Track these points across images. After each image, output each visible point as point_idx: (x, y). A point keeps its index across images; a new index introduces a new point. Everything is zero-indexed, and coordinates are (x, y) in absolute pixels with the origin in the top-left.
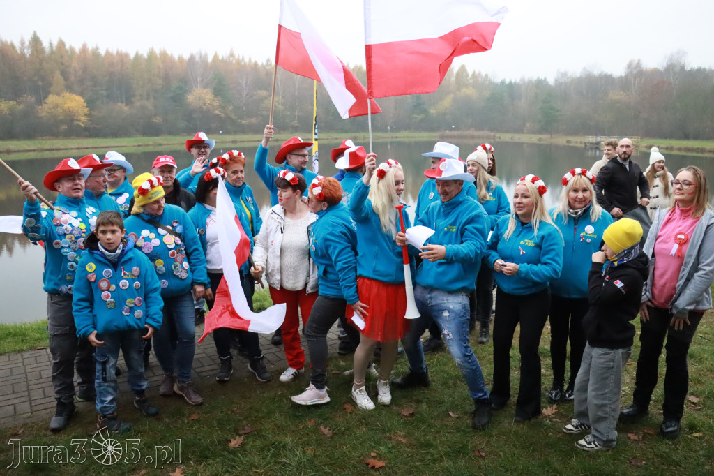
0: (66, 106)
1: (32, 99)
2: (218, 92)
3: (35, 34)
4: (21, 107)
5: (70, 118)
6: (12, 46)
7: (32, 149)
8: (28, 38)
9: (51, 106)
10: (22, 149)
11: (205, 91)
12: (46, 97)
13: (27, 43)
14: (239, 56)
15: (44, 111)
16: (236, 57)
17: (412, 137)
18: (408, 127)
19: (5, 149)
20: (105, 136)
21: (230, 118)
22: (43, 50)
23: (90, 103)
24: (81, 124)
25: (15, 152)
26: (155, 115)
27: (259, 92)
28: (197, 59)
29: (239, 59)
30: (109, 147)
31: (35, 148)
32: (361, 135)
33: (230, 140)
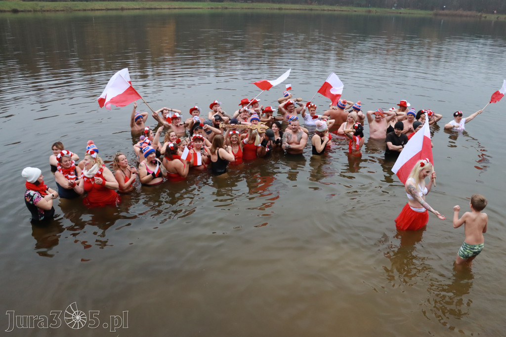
7: (138, 7)
10: (131, 7)
19: (120, 8)
25: (127, 9)
30: (190, 8)
31: (139, 7)
32: (373, 9)
33: (278, 8)
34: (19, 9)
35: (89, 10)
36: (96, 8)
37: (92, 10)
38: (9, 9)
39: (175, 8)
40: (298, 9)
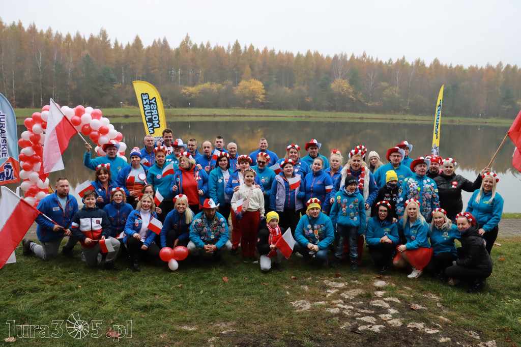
0: (251, 88)
1: (230, 82)
2: (352, 83)
3: (237, 42)
4: (224, 88)
5: (253, 95)
6: (223, 48)
7: (228, 114)
8: (232, 44)
9: (242, 88)
10: (222, 114)
11: (343, 81)
12: (239, 82)
13: (232, 47)
14: (369, 57)
15: (237, 91)
16: (367, 57)
17: (499, 123)
18: (497, 115)
19: (213, 114)
20: (274, 108)
21: (360, 101)
22: (240, 51)
23: (266, 87)
24: (260, 100)
25: (218, 116)
26: (308, 96)
27: (382, 83)
28: (339, 58)
29: (369, 59)
30: (276, 116)
31: (230, 114)
32: (457, 119)
33: (359, 117)
34: (130, 114)
35: (186, 116)
36: (192, 114)
37: (188, 116)
38: (122, 115)
39: (262, 116)
40: (379, 119)
